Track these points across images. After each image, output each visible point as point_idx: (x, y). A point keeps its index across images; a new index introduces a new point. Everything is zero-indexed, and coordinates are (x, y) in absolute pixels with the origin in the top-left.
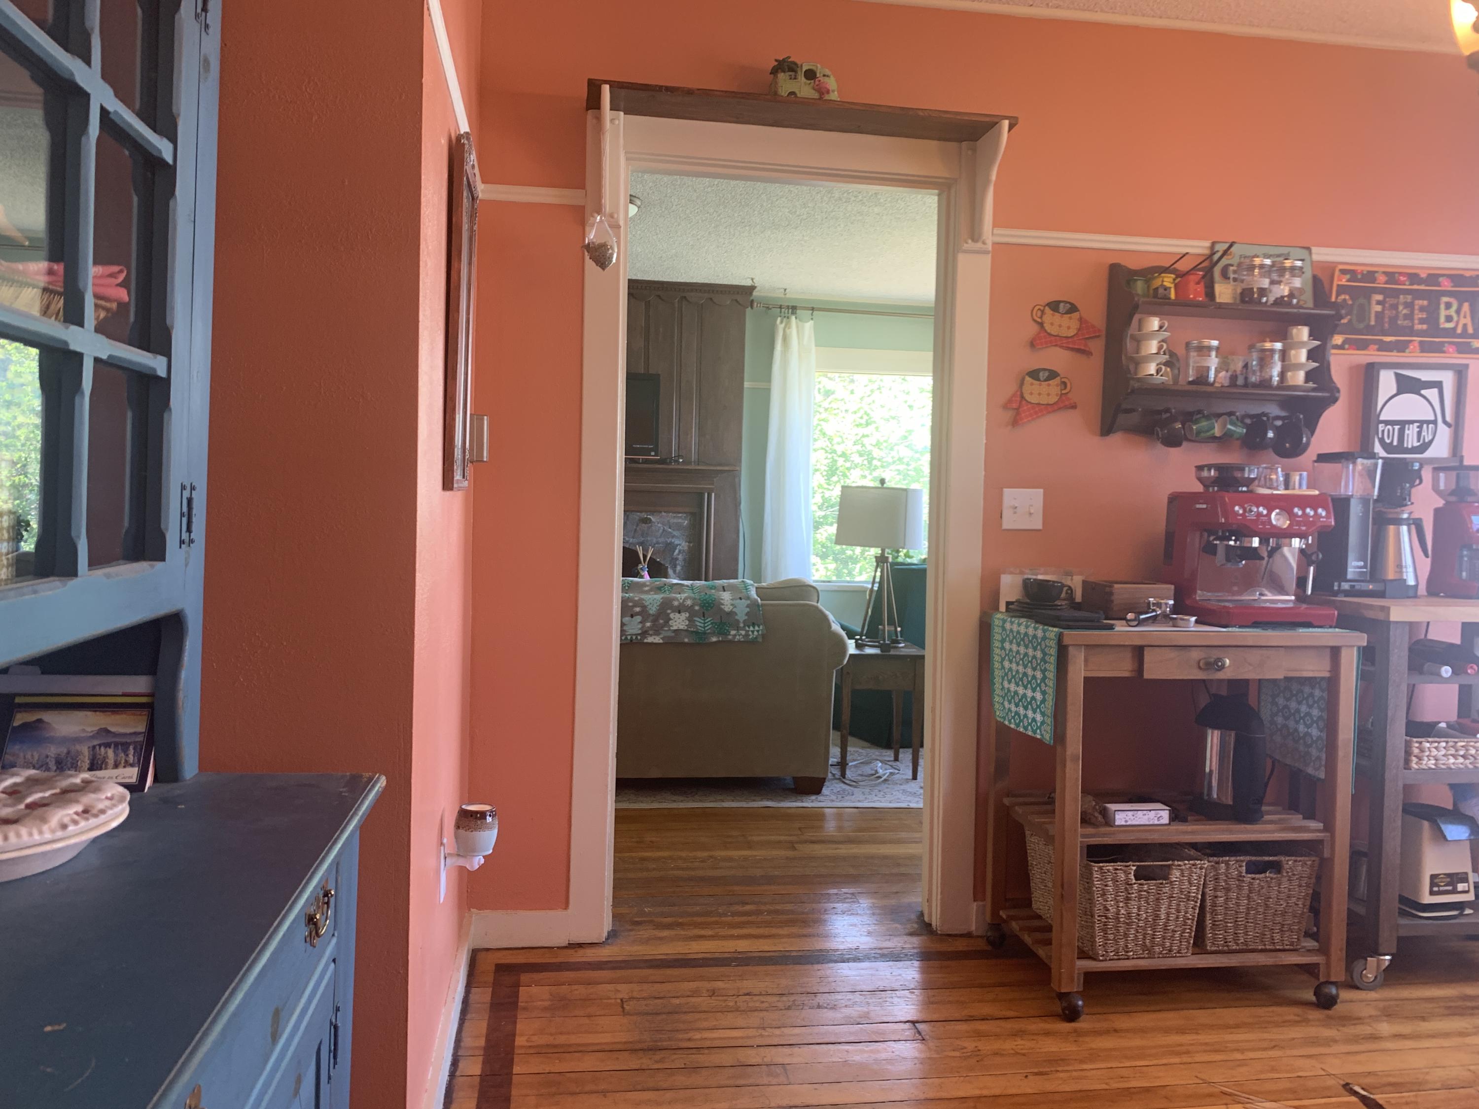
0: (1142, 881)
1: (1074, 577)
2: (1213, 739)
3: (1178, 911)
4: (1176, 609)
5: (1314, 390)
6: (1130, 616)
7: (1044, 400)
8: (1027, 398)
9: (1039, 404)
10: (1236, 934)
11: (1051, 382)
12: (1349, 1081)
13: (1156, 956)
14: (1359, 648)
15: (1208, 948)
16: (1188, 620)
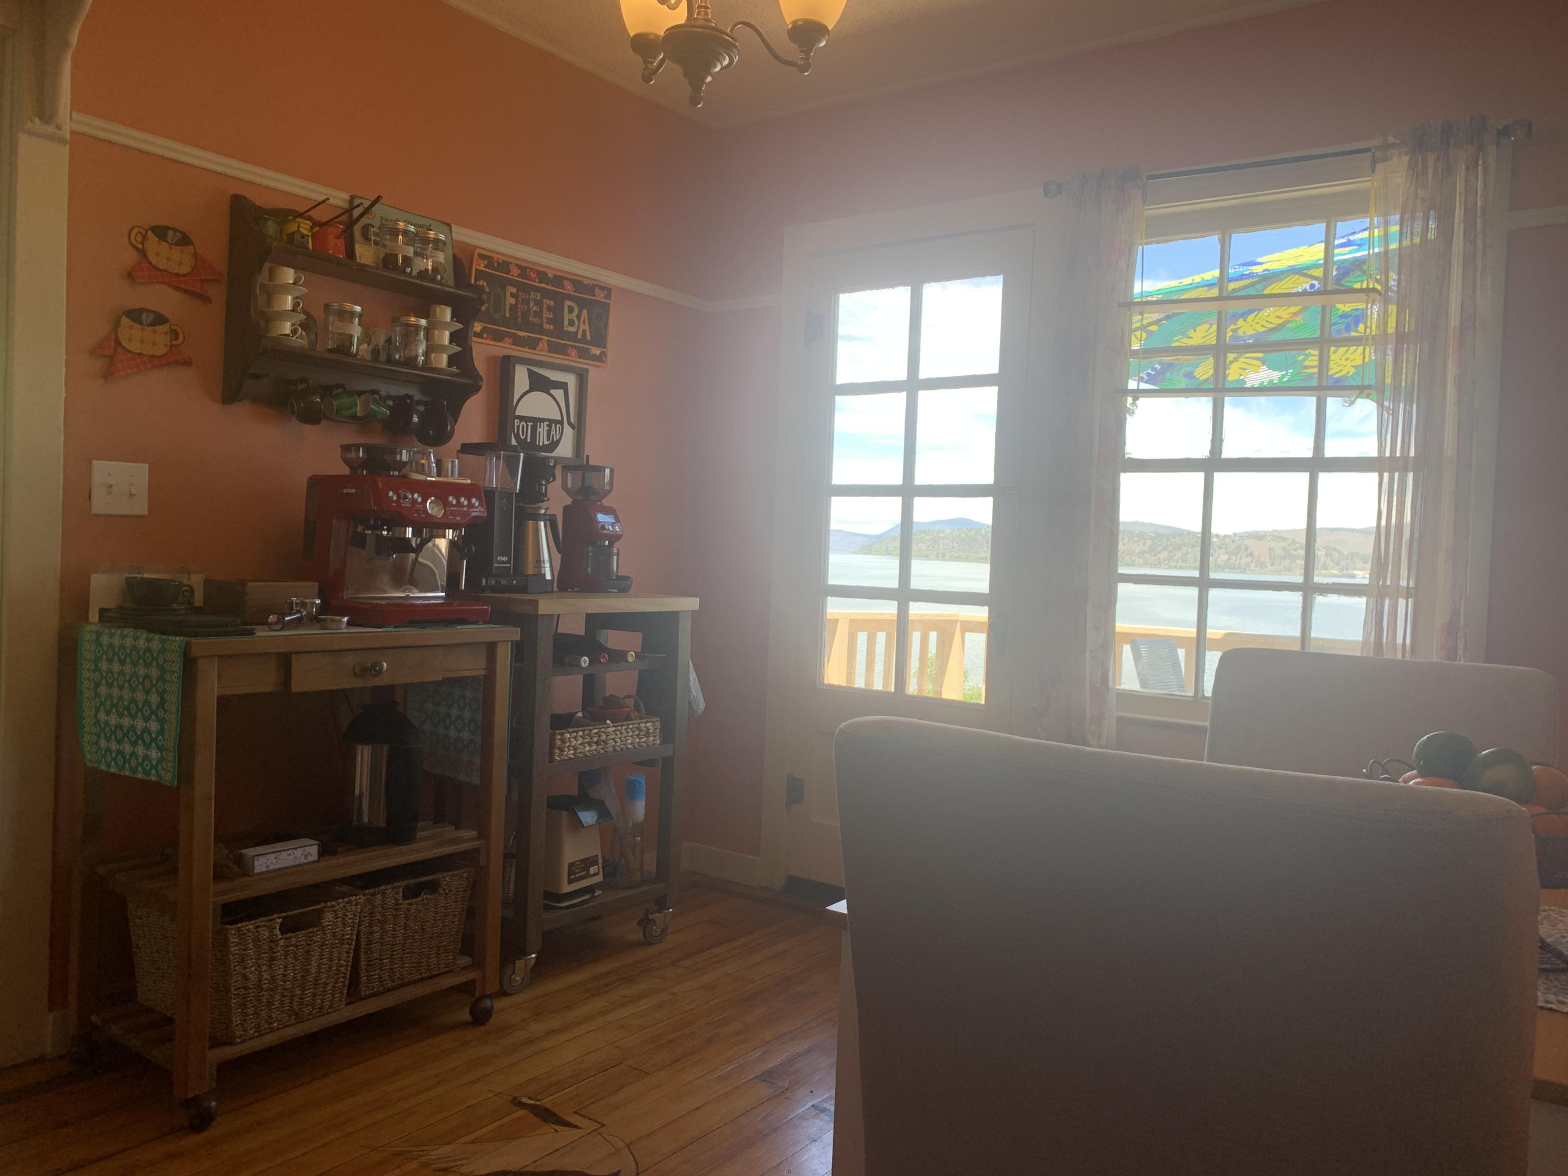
0: (289, 935)
1: (193, 576)
2: (363, 755)
3: (331, 959)
4: (325, 609)
5: (458, 375)
6: (272, 618)
7: (149, 350)
8: (124, 344)
9: (140, 354)
10: (391, 969)
11: (157, 328)
12: (517, 1095)
13: (305, 1019)
14: (512, 642)
15: (363, 993)
16: (341, 621)
